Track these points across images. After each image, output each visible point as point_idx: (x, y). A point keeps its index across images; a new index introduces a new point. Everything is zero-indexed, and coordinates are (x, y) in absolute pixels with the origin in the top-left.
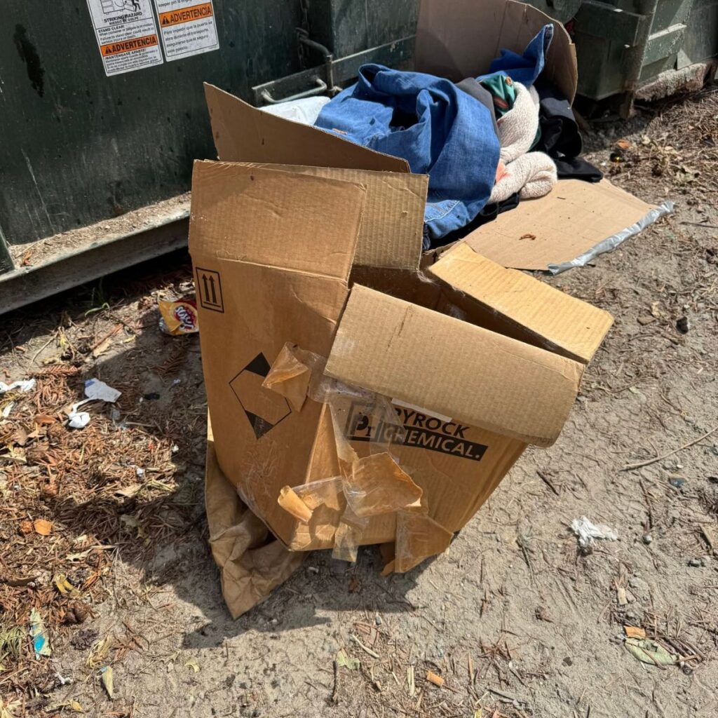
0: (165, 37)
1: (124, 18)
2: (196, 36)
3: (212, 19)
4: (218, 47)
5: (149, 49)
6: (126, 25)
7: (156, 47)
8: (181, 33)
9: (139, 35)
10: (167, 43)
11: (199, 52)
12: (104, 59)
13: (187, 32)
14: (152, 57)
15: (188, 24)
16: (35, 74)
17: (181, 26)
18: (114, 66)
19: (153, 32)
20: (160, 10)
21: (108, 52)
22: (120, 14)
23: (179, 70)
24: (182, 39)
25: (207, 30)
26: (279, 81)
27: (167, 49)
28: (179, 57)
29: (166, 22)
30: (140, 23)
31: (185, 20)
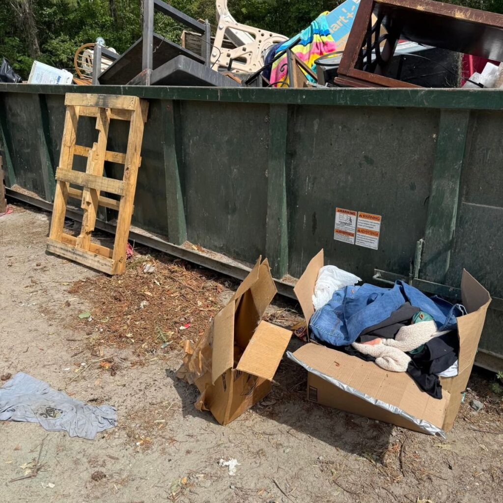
0: (357, 236)
1: (345, 223)
2: (369, 241)
3: (378, 238)
4: (377, 249)
5: (350, 237)
6: (345, 226)
7: (353, 238)
8: (364, 237)
9: (348, 231)
10: (357, 238)
11: (368, 247)
12: (335, 233)
13: (366, 238)
14: (351, 240)
15: (367, 235)
16: (314, 227)
17: (364, 235)
18: (337, 237)
19: (353, 232)
20: (358, 226)
21: (337, 231)
22: (344, 222)
23: (359, 249)
24: (363, 240)
25: (374, 241)
26: (387, 272)
27: (357, 240)
28: (360, 245)
29: (359, 231)
30: (350, 227)
31: (366, 234)
